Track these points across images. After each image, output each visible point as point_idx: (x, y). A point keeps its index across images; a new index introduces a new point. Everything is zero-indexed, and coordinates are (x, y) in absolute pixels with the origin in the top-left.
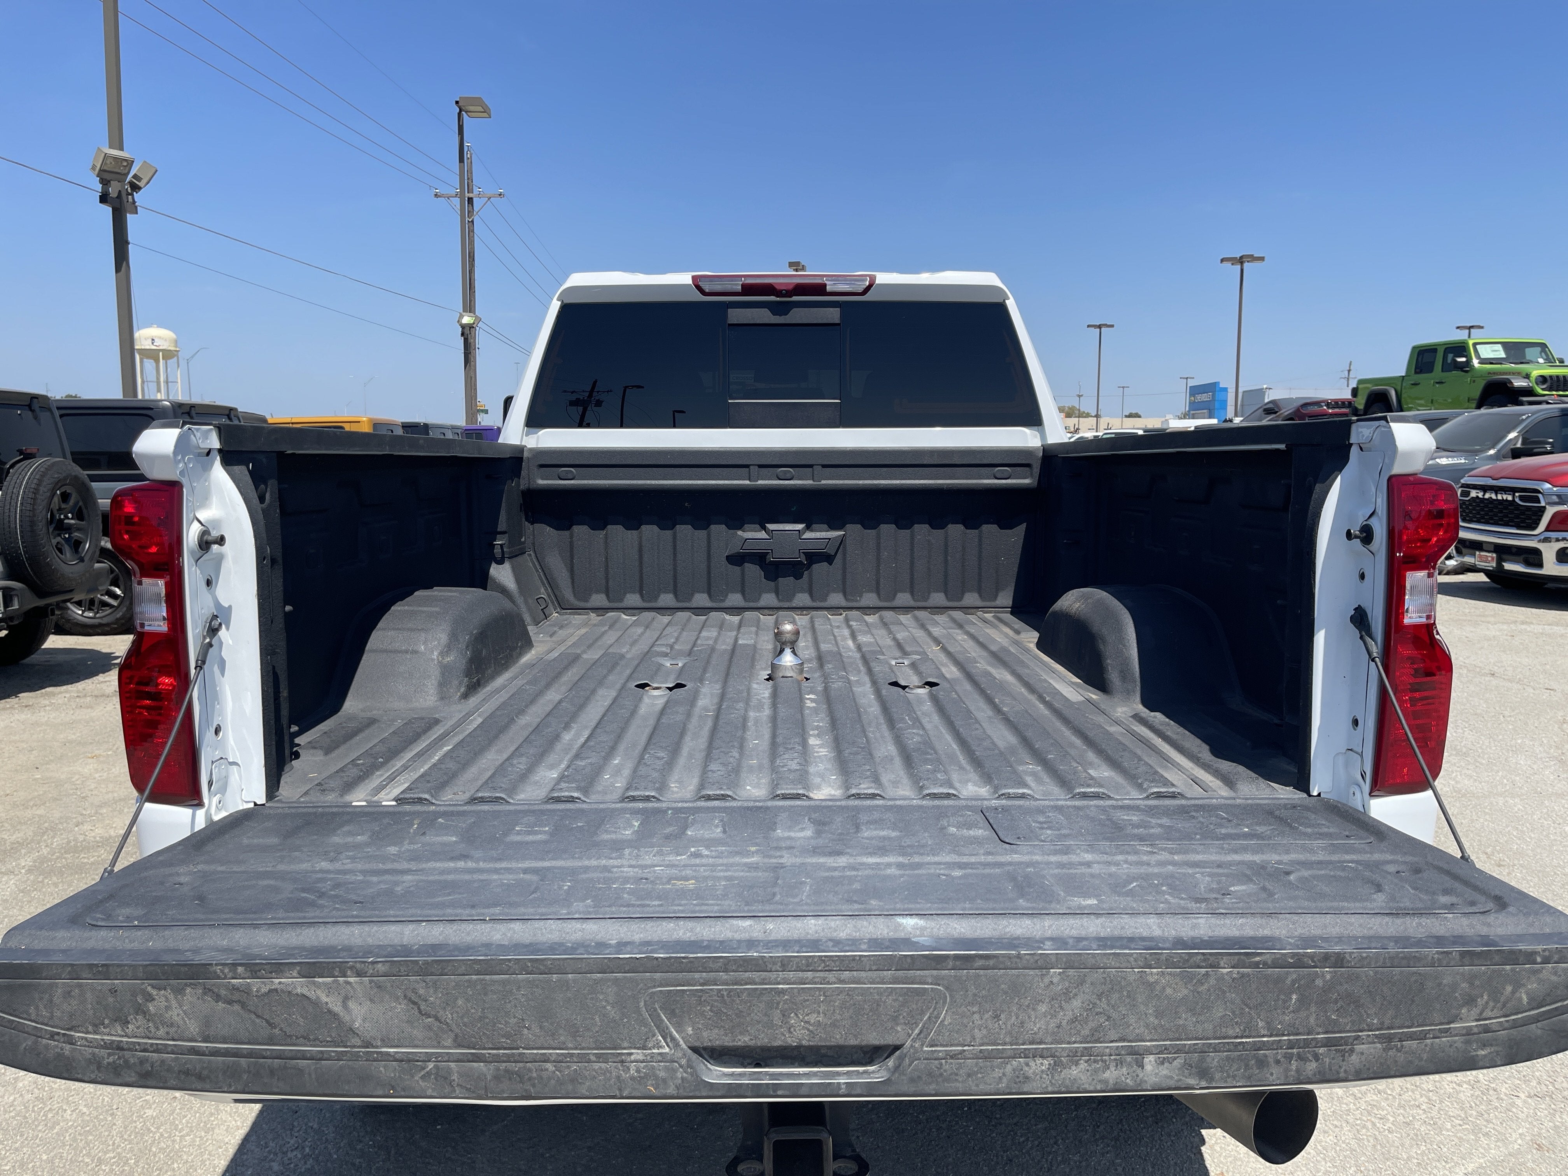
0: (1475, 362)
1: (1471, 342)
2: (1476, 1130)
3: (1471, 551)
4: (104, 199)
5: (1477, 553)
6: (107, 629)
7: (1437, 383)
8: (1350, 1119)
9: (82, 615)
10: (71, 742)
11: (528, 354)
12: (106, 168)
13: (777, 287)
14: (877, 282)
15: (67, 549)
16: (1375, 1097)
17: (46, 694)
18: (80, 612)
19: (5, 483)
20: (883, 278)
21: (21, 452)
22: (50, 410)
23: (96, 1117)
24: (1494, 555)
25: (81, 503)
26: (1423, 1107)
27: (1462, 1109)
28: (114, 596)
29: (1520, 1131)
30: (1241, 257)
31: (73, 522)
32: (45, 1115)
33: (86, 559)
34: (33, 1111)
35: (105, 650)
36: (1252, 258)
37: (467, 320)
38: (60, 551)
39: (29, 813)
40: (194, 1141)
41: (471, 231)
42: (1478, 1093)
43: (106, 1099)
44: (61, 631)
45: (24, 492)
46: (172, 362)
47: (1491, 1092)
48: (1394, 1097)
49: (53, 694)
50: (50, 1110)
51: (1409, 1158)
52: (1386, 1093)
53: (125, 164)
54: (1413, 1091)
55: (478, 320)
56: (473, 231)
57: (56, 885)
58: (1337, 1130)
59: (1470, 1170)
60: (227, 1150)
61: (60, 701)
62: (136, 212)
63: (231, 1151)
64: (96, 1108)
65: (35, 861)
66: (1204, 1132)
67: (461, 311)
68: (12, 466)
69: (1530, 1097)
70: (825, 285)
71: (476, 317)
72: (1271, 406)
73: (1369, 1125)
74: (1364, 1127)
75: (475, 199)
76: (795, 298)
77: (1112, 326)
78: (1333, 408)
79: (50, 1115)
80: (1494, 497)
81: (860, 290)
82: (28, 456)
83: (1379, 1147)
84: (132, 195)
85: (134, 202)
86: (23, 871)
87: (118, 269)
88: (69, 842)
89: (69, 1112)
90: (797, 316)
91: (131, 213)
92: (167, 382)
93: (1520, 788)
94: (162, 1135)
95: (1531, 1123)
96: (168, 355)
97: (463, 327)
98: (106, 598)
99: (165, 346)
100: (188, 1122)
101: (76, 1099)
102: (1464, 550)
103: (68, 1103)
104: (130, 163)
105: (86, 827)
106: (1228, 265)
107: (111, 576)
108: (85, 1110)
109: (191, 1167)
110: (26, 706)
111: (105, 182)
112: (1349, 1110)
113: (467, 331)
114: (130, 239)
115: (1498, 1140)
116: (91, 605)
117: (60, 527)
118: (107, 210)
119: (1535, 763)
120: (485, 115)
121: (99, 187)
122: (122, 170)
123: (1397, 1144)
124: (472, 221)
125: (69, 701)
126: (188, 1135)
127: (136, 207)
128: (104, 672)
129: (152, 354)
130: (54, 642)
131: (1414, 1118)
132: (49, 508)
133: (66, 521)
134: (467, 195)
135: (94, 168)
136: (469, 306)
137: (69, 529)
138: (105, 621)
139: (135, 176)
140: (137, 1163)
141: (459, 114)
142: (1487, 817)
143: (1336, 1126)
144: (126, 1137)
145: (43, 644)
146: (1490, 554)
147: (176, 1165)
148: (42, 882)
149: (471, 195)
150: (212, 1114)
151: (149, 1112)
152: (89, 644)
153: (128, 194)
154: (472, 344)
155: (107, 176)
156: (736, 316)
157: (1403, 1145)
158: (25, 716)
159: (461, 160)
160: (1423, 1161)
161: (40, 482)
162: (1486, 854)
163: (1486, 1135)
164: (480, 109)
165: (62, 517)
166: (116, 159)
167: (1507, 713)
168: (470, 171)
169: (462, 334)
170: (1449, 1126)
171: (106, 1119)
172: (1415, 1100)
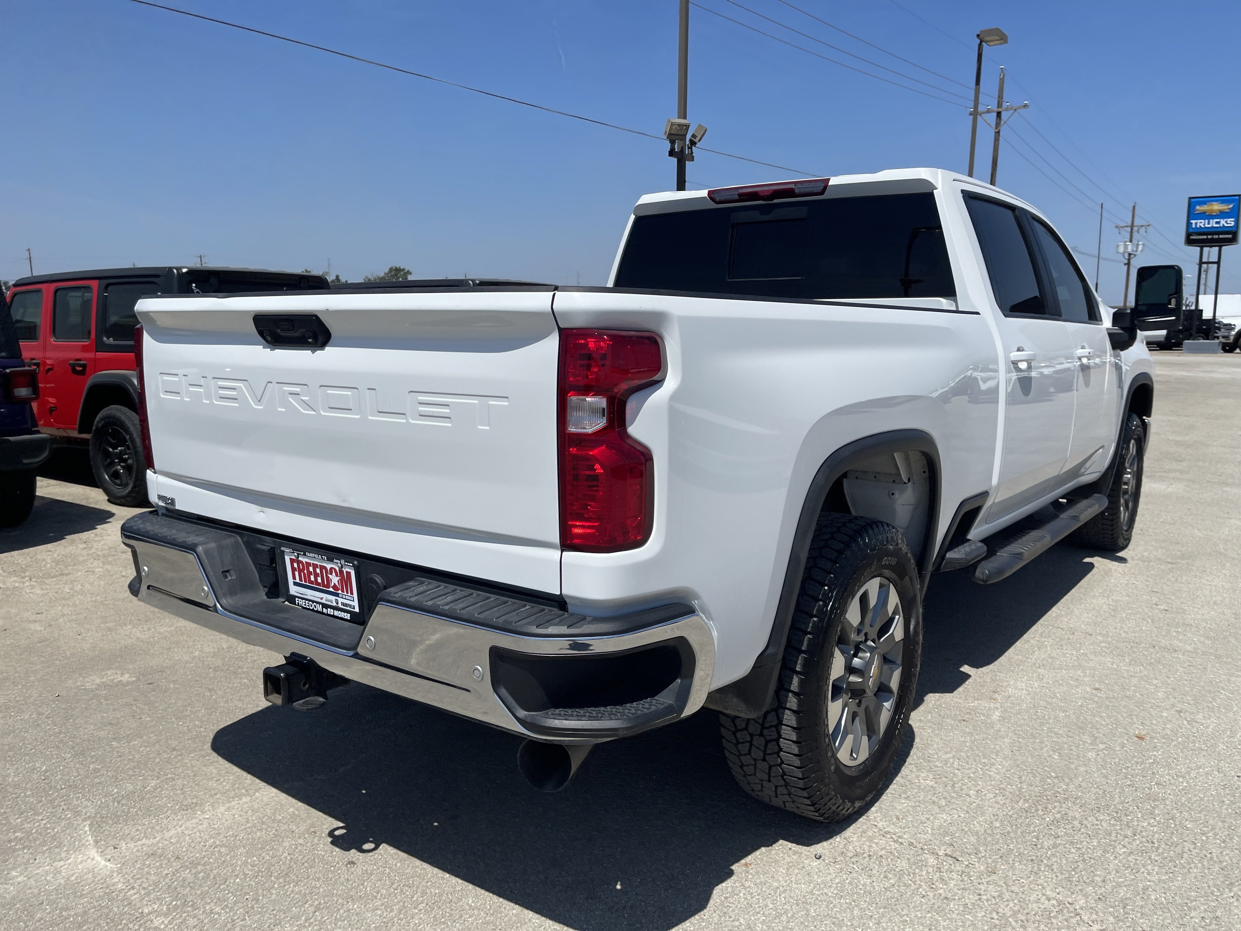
4: (672, 153)
12: (672, 132)
13: (761, 194)
53: (686, 128)
62: (692, 160)
70: (794, 189)
76: (776, 201)
81: (819, 191)
84: (691, 148)
85: (692, 153)
111: (673, 142)
118: (673, 161)
121: (669, 146)
122: (683, 132)
127: (693, 157)
135: (665, 133)
139: (692, 135)
141: (980, 45)
153: (688, 148)
155: (673, 138)
164: (996, 38)
166: (680, 125)
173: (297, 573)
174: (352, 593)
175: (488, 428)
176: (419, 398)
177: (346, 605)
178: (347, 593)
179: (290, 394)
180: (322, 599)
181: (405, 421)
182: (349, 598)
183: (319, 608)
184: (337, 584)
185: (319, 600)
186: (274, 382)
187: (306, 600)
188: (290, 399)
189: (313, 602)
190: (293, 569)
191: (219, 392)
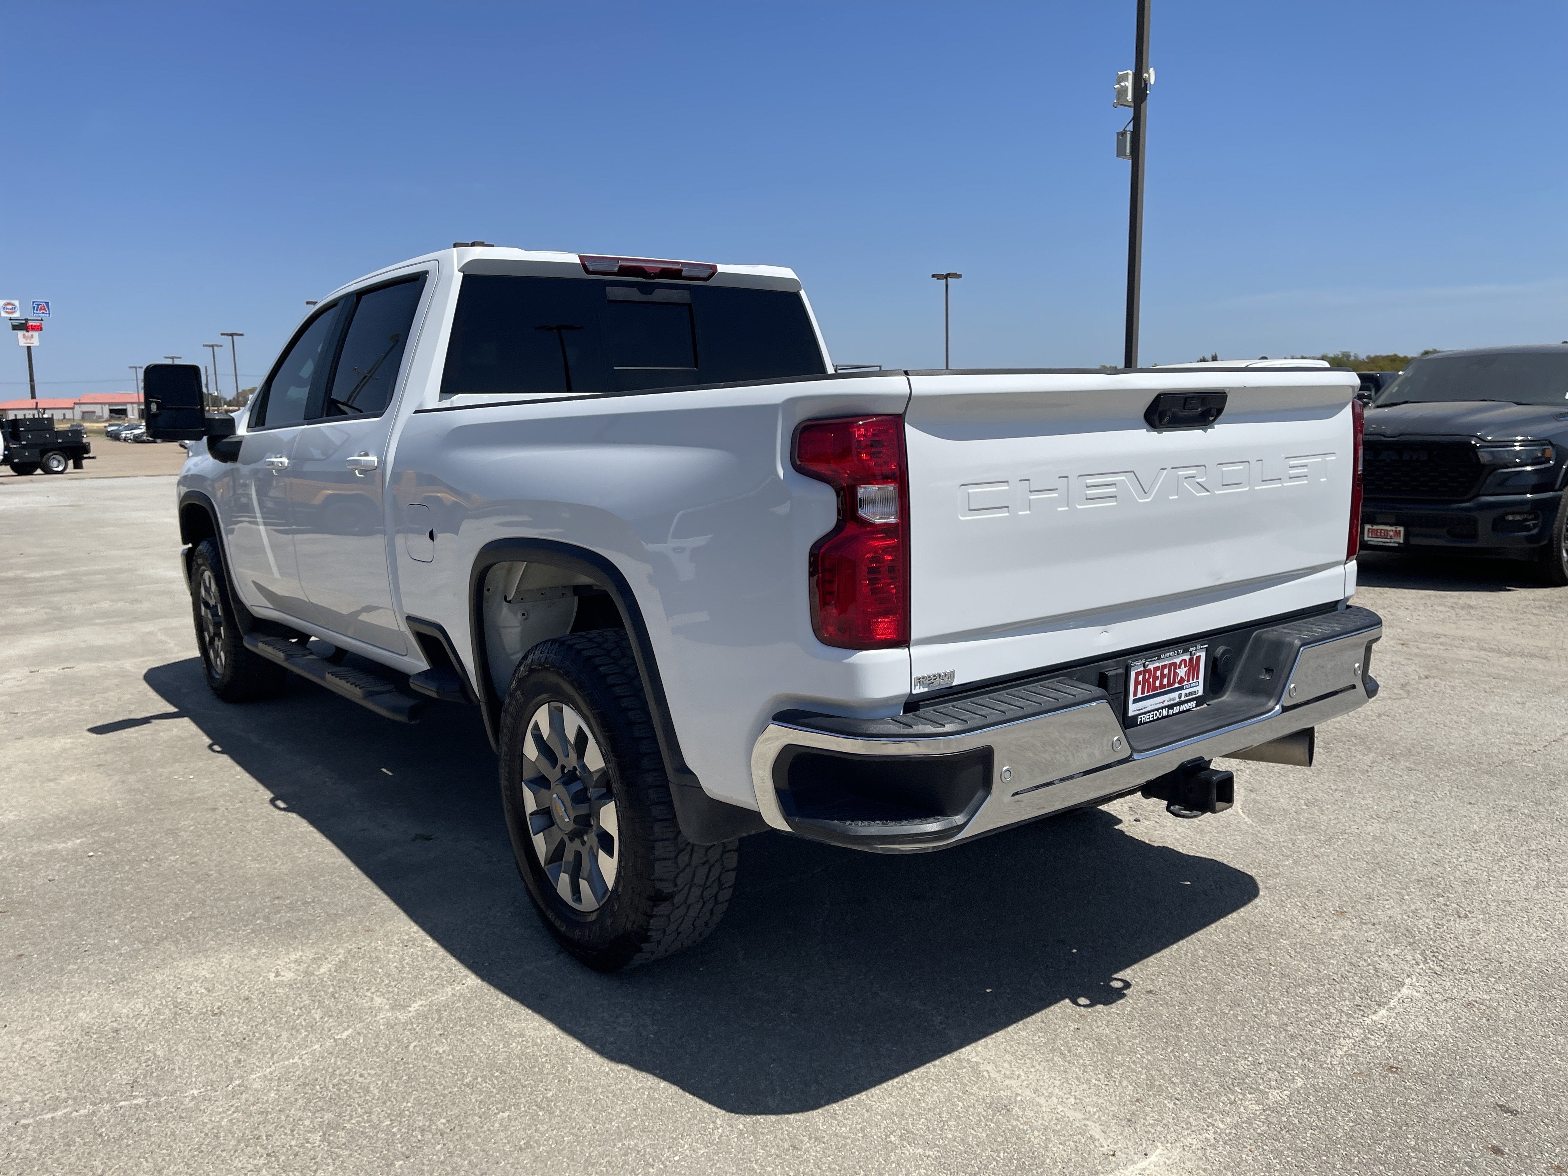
13: (647, 270)
14: (718, 271)
20: (722, 268)
70: (681, 271)
81: (706, 276)
90: (659, 295)
156: (614, 293)
173: (1140, 687)
174: (1198, 678)
176: (1291, 463)
177: (1190, 694)
178: (1194, 679)
179: (1186, 478)
180: (1165, 702)
181: (1280, 485)
182: (1194, 684)
183: (1164, 713)
184: (1184, 677)
185: (1163, 705)
186: (1169, 468)
187: (1149, 712)
188: (1185, 484)
189: (1157, 710)
190: (1137, 683)
191: (1087, 492)
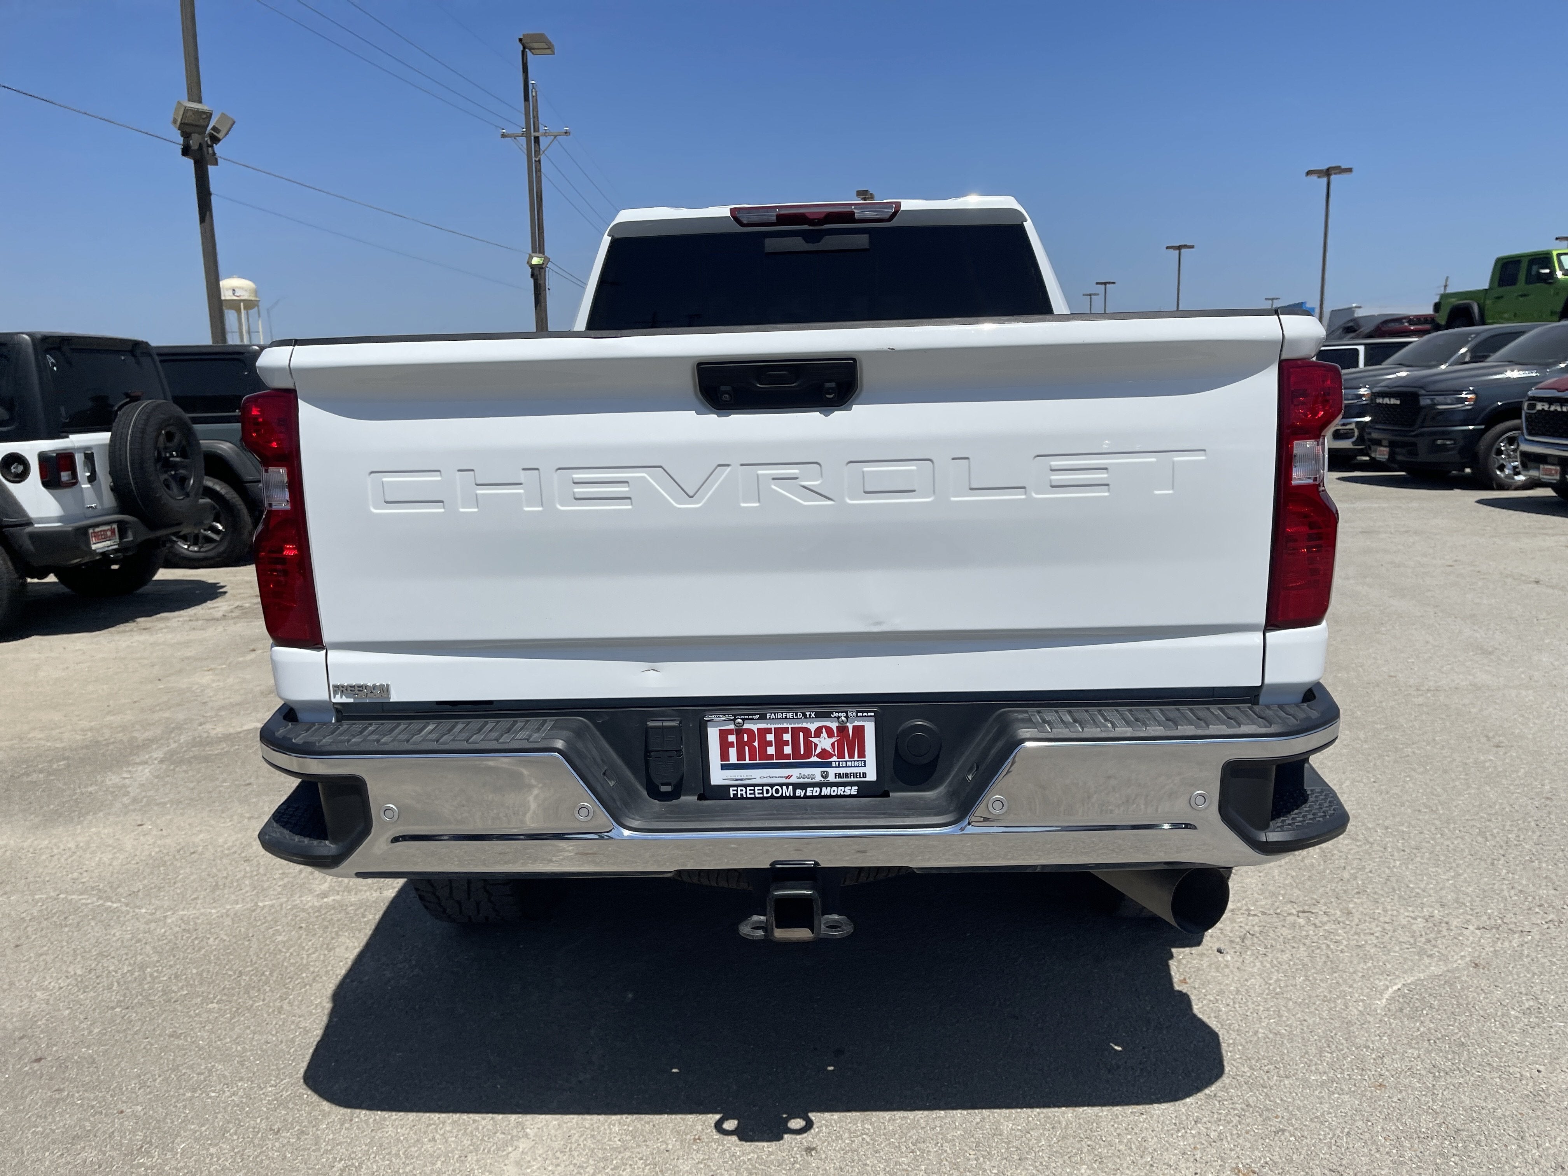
0: (1559, 274)
1: (1555, 253)
2: (1422, 952)
3: (1536, 465)
4: (186, 151)
5: (1542, 466)
6: (211, 562)
7: (1522, 296)
8: (1308, 942)
9: (187, 549)
10: (188, 658)
11: (583, 286)
12: (186, 121)
13: (809, 217)
14: (902, 209)
15: (174, 485)
16: (1334, 927)
17: (162, 619)
18: (186, 547)
19: (114, 424)
20: (908, 205)
21: (127, 395)
22: (150, 355)
23: (235, 943)
24: (1558, 468)
25: (184, 443)
26: (1377, 934)
27: (1413, 936)
28: (216, 531)
29: (1462, 954)
30: (1328, 170)
31: (178, 459)
32: (192, 942)
33: (192, 494)
34: (182, 939)
35: (211, 581)
36: (1339, 170)
37: (536, 261)
38: (168, 487)
39: (156, 716)
40: (318, 957)
41: (539, 170)
42: (1431, 925)
43: (243, 930)
44: (171, 564)
45: (132, 432)
46: (253, 312)
47: (1443, 925)
48: (1352, 927)
49: (167, 619)
50: (196, 938)
51: (1355, 972)
52: (1344, 923)
53: (204, 116)
54: (1370, 923)
55: (547, 260)
56: (540, 171)
57: (186, 772)
58: (1294, 950)
59: (1409, 981)
60: (346, 963)
61: (175, 625)
62: (216, 163)
63: (350, 963)
64: (235, 937)
65: (165, 754)
66: (1174, 950)
67: (530, 252)
68: (120, 408)
69: (1478, 929)
70: (853, 213)
71: (545, 258)
72: (1351, 324)
73: (1324, 947)
74: (1319, 948)
75: (541, 138)
76: (826, 226)
77: (1192, 247)
78: (1414, 324)
79: (196, 942)
80: (1559, 409)
81: (887, 216)
82: (135, 399)
83: (1329, 963)
84: (212, 146)
85: (214, 154)
86: (156, 762)
87: (202, 220)
88: (194, 739)
89: (212, 939)
90: (829, 243)
91: (211, 164)
92: (249, 332)
93: (1537, 681)
94: (292, 954)
95: (1473, 948)
96: (250, 305)
97: (533, 267)
98: (209, 533)
99: (245, 296)
100: (313, 944)
101: (217, 930)
102: (1530, 464)
103: (210, 933)
104: (209, 115)
105: (208, 726)
106: (1314, 178)
107: (214, 512)
108: (225, 938)
109: (318, 975)
110: (145, 629)
111: (186, 135)
112: (1308, 936)
113: (537, 272)
114: (212, 190)
115: (1440, 960)
116: (195, 540)
117: (167, 465)
118: (189, 163)
119: (1557, 660)
120: (549, 51)
121: (181, 140)
122: (201, 122)
123: (1346, 961)
124: (539, 161)
125: (183, 624)
126: (314, 953)
127: (216, 159)
128: (212, 600)
129: (235, 305)
130: (163, 574)
131: (1366, 942)
132: (156, 448)
133: (171, 459)
134: (533, 134)
135: (175, 121)
136: (538, 246)
137: (175, 466)
138: (209, 554)
139: (215, 128)
140: (271, 974)
141: (523, 53)
142: (1497, 707)
143: (1294, 947)
144: (261, 956)
145: (154, 574)
146: (1553, 467)
147: (304, 975)
148: (174, 770)
149: (537, 134)
150: (333, 939)
151: (279, 938)
152: (197, 575)
153: (209, 146)
154: (542, 285)
155: (188, 129)
156: (772, 245)
157: (1351, 962)
158: (144, 637)
159: (526, 99)
160: (1368, 974)
161: (147, 421)
162: (1487, 736)
163: (1431, 956)
164: (543, 45)
165: (168, 455)
166: (195, 112)
167: (1541, 617)
168: (536, 109)
169: (532, 275)
170: (1397, 949)
171: (243, 944)
172: (1371, 929)
174: (862, 754)
175: (1171, 492)
176: (1050, 463)
177: (846, 775)
178: (851, 756)
179: (774, 479)
180: (789, 777)
183: (787, 791)
185: (783, 780)
186: (734, 464)
187: (753, 785)
188: (773, 487)
189: (772, 786)
191: (576, 490)
